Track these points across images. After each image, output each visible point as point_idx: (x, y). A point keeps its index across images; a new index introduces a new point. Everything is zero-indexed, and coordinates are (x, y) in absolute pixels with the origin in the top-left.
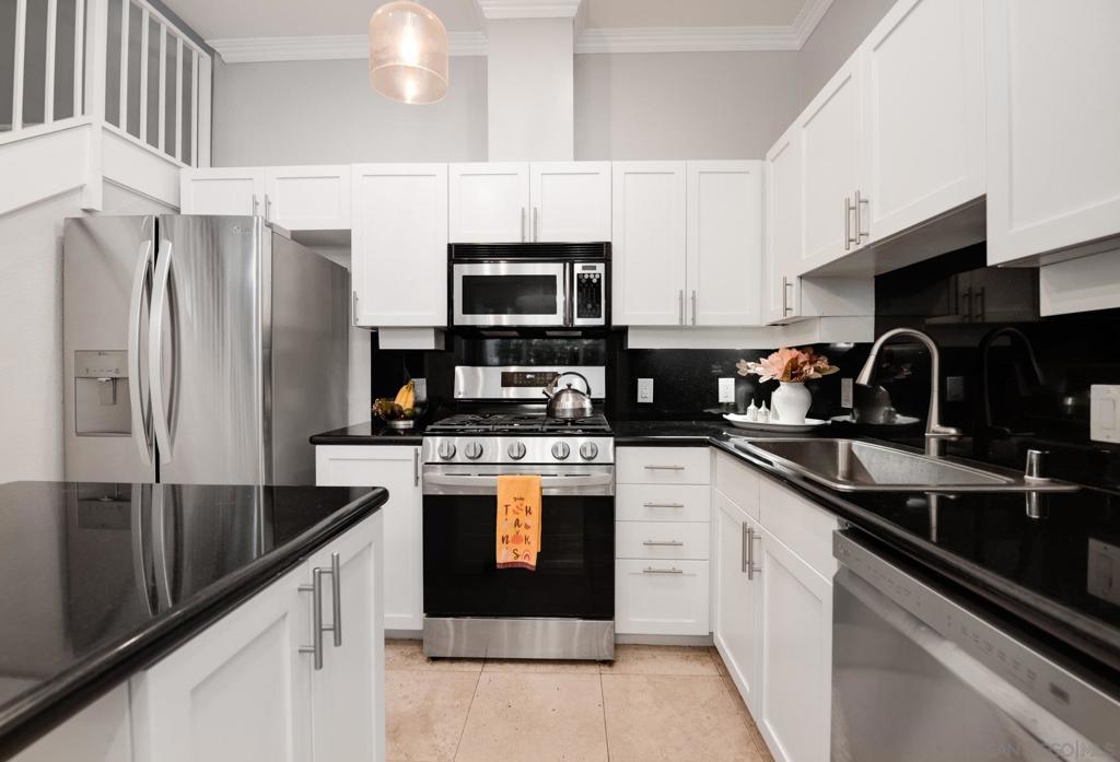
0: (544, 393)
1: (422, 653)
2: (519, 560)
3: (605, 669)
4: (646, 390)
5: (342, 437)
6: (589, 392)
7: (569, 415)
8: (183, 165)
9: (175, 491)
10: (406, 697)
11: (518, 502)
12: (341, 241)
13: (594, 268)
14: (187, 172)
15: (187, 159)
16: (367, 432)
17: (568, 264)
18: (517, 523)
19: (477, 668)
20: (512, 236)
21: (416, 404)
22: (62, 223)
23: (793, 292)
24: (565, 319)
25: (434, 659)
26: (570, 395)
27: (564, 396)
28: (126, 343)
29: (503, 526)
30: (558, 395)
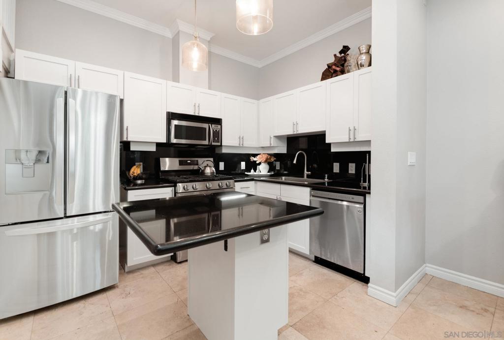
0: (199, 167)
6: (214, 167)
7: (209, 174)
13: (217, 127)
17: (210, 125)
23: (272, 139)
24: (209, 142)
26: (208, 168)
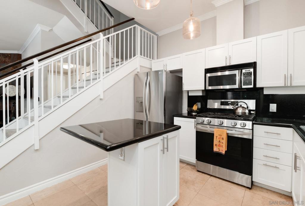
0: (233, 107)
1: (195, 169)
2: (220, 151)
3: (248, 190)
4: (273, 107)
5: (181, 116)
6: (248, 107)
7: (240, 114)
8: (152, 60)
9: (150, 122)
10: (190, 176)
11: (220, 136)
12: (180, 71)
13: (250, 70)
14: (153, 61)
15: (153, 59)
16: (186, 115)
17: (240, 70)
18: (220, 141)
19: (209, 176)
20: (223, 64)
21: (198, 109)
22: (134, 75)
24: (239, 86)
25: (198, 171)
26: (241, 108)
27: (239, 109)
28: (143, 96)
29: (215, 142)
30: (237, 108)
